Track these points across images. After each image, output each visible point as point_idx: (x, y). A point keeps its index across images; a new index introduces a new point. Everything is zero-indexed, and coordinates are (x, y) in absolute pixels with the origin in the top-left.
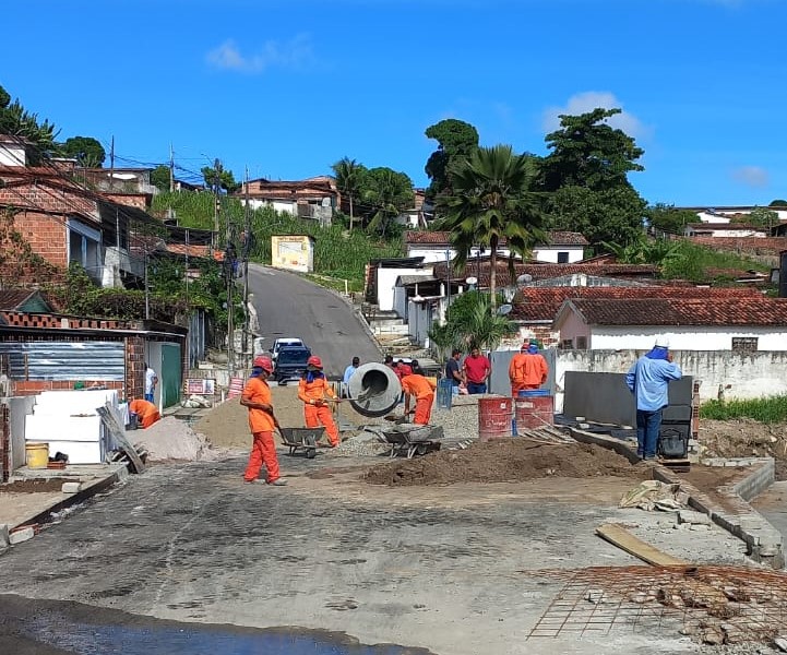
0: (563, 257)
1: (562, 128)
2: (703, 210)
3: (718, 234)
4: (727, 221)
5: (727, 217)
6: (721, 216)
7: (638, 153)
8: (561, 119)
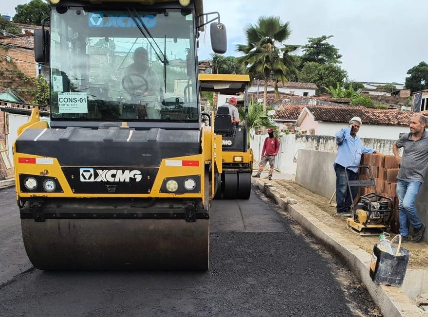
0: (306, 94)
1: (309, 43)
2: (365, 83)
3: (371, 93)
4: (375, 88)
5: (376, 86)
6: (373, 86)
7: (340, 57)
8: (308, 39)
